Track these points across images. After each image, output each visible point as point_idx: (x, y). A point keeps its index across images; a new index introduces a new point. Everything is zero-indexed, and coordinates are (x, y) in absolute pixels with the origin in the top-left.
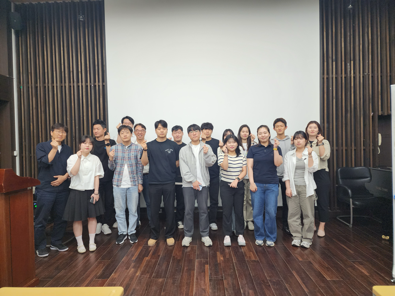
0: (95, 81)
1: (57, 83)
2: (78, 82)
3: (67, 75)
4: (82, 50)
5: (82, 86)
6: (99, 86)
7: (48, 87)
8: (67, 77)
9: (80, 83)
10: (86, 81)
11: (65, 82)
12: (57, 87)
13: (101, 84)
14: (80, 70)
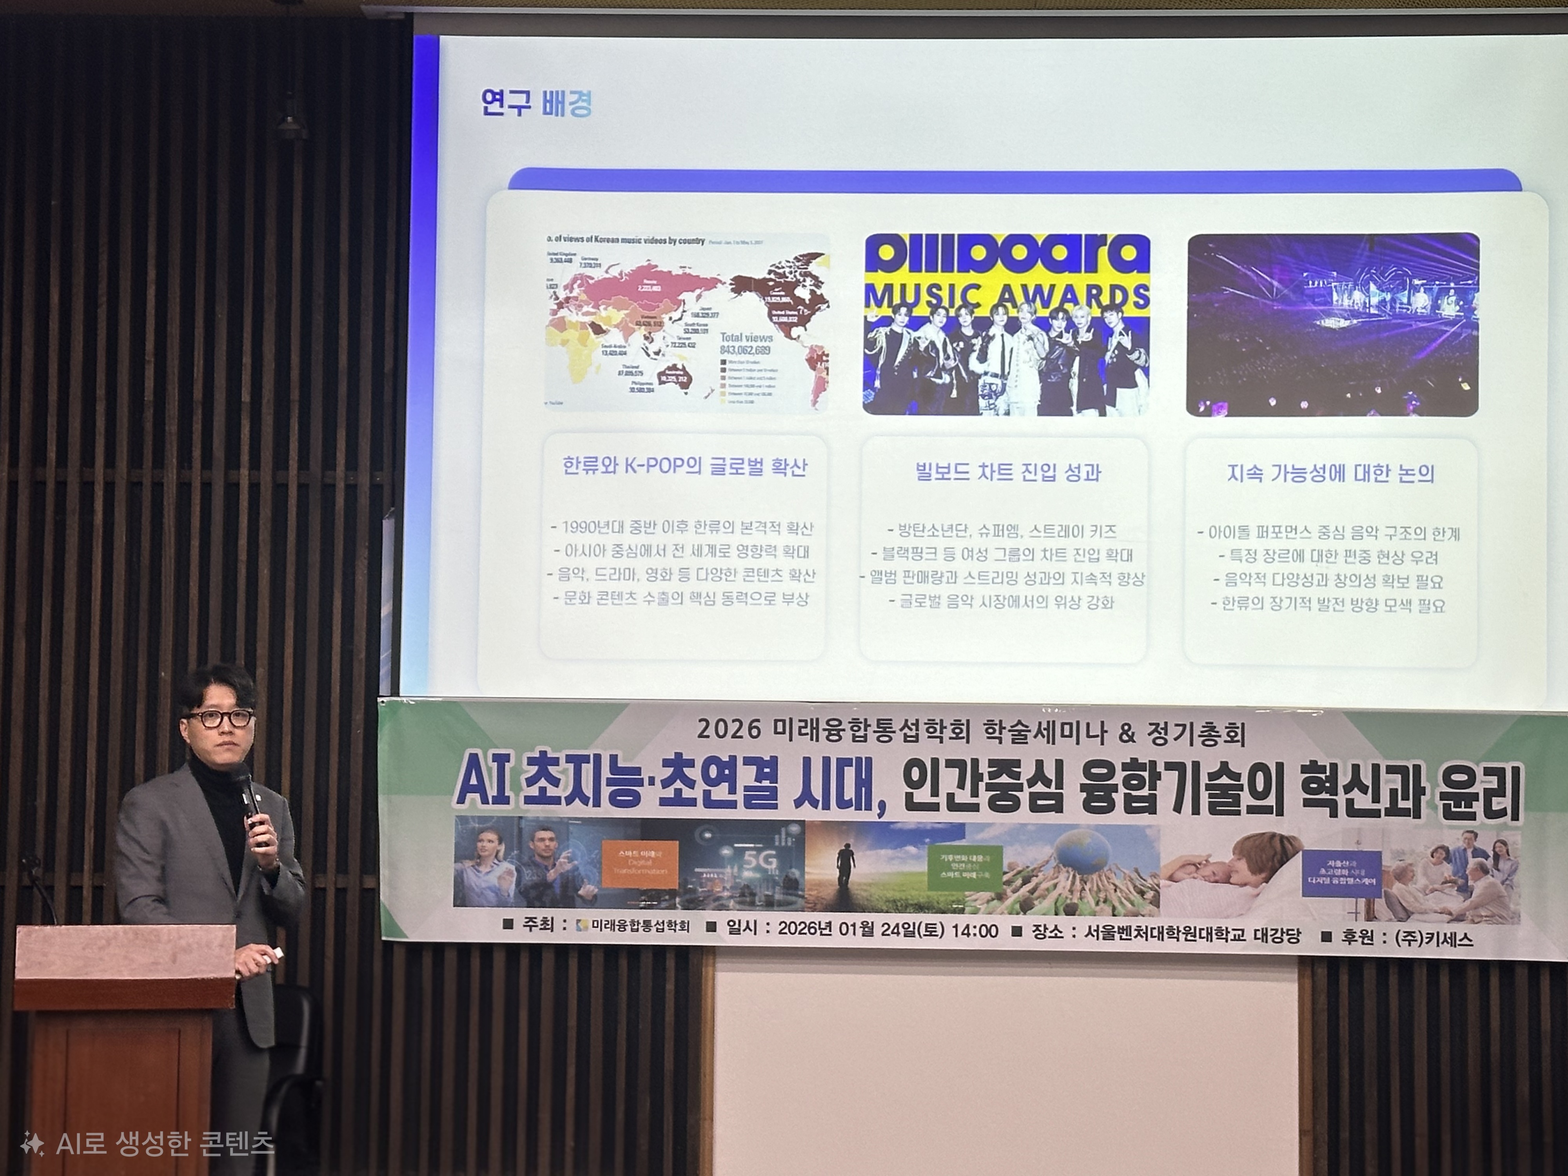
0: (329, 463)
1: (110, 462)
2: (232, 461)
3: (172, 427)
4: (270, 288)
5: (254, 487)
6: (351, 489)
7: (61, 485)
8: (174, 438)
9: (244, 472)
10: (281, 462)
11: (159, 462)
12: (109, 487)
13: (364, 480)
14: (246, 397)
